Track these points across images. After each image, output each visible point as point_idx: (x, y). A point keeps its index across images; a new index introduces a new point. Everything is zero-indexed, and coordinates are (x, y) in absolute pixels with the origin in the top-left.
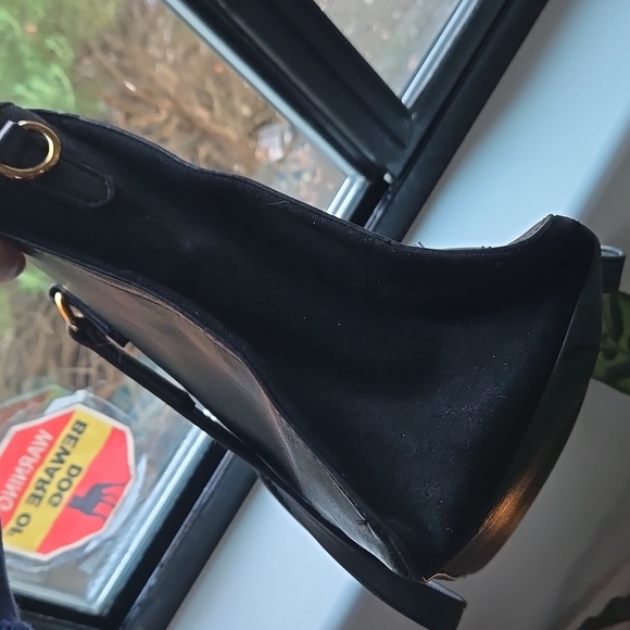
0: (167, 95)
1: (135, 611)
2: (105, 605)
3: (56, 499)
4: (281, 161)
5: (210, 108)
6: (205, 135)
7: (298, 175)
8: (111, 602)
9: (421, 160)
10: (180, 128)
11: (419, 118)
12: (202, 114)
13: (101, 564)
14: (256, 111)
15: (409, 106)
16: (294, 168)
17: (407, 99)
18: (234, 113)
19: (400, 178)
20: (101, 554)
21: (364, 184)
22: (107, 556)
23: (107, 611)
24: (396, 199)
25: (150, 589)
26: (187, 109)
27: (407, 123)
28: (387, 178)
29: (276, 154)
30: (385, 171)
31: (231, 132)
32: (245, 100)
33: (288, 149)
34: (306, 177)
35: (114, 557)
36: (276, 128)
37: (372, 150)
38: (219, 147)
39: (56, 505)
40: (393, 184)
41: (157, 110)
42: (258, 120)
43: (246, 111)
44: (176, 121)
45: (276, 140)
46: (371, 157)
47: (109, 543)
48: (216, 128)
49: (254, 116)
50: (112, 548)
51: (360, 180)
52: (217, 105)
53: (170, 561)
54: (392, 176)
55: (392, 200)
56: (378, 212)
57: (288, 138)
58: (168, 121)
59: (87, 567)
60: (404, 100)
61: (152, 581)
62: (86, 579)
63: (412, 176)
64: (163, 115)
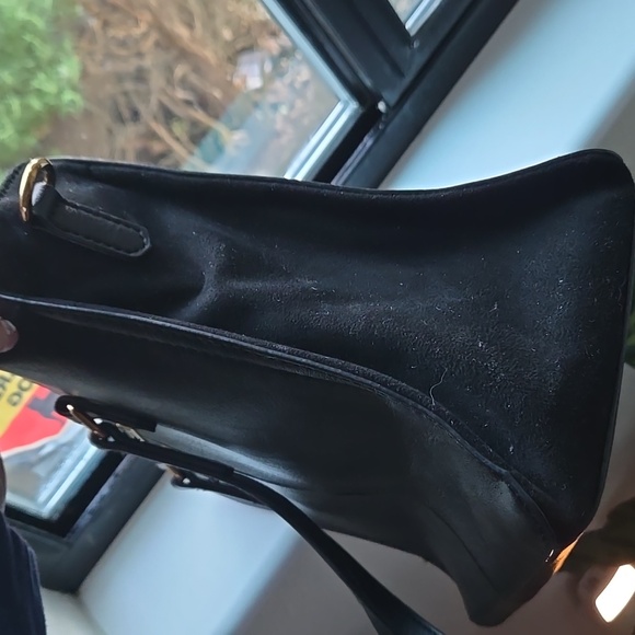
0: (148, 7)
1: (85, 519)
2: (55, 509)
3: (16, 398)
4: (259, 91)
5: (190, 26)
6: (184, 54)
7: (275, 107)
8: (62, 507)
9: (417, 92)
10: (157, 44)
11: (421, 48)
12: (182, 31)
13: (55, 469)
14: (237, 35)
15: (412, 33)
16: (271, 99)
17: (411, 25)
18: (215, 35)
19: (394, 108)
20: (56, 459)
21: (356, 111)
22: (62, 461)
23: (56, 516)
24: (389, 130)
25: (103, 498)
26: (167, 25)
27: (408, 51)
28: (381, 106)
29: (255, 82)
30: (380, 98)
31: (209, 54)
32: (228, 23)
33: (267, 79)
34: (284, 110)
35: (69, 462)
36: (257, 55)
37: (370, 75)
38: (197, 70)
39: (15, 404)
40: (387, 114)
41: (137, 22)
42: (239, 46)
43: (227, 34)
44: (154, 36)
45: (256, 69)
46: (368, 82)
47: (64, 449)
48: (195, 48)
49: (234, 40)
50: (67, 453)
51: (353, 106)
52: (198, 24)
53: (125, 471)
54: (387, 105)
55: (384, 131)
56: (368, 141)
57: (268, 67)
58: (145, 35)
59: (41, 470)
60: (408, 26)
61: (105, 490)
62: (39, 482)
63: (407, 107)
64: (143, 28)
